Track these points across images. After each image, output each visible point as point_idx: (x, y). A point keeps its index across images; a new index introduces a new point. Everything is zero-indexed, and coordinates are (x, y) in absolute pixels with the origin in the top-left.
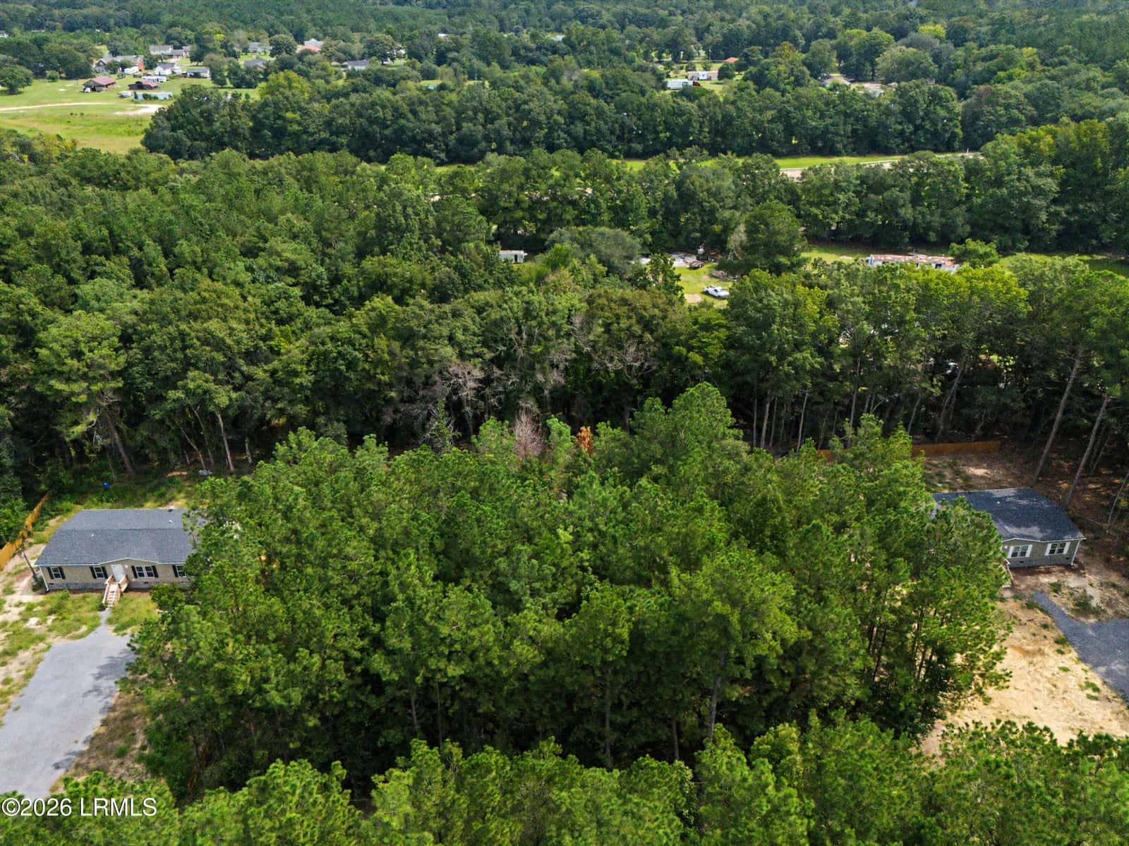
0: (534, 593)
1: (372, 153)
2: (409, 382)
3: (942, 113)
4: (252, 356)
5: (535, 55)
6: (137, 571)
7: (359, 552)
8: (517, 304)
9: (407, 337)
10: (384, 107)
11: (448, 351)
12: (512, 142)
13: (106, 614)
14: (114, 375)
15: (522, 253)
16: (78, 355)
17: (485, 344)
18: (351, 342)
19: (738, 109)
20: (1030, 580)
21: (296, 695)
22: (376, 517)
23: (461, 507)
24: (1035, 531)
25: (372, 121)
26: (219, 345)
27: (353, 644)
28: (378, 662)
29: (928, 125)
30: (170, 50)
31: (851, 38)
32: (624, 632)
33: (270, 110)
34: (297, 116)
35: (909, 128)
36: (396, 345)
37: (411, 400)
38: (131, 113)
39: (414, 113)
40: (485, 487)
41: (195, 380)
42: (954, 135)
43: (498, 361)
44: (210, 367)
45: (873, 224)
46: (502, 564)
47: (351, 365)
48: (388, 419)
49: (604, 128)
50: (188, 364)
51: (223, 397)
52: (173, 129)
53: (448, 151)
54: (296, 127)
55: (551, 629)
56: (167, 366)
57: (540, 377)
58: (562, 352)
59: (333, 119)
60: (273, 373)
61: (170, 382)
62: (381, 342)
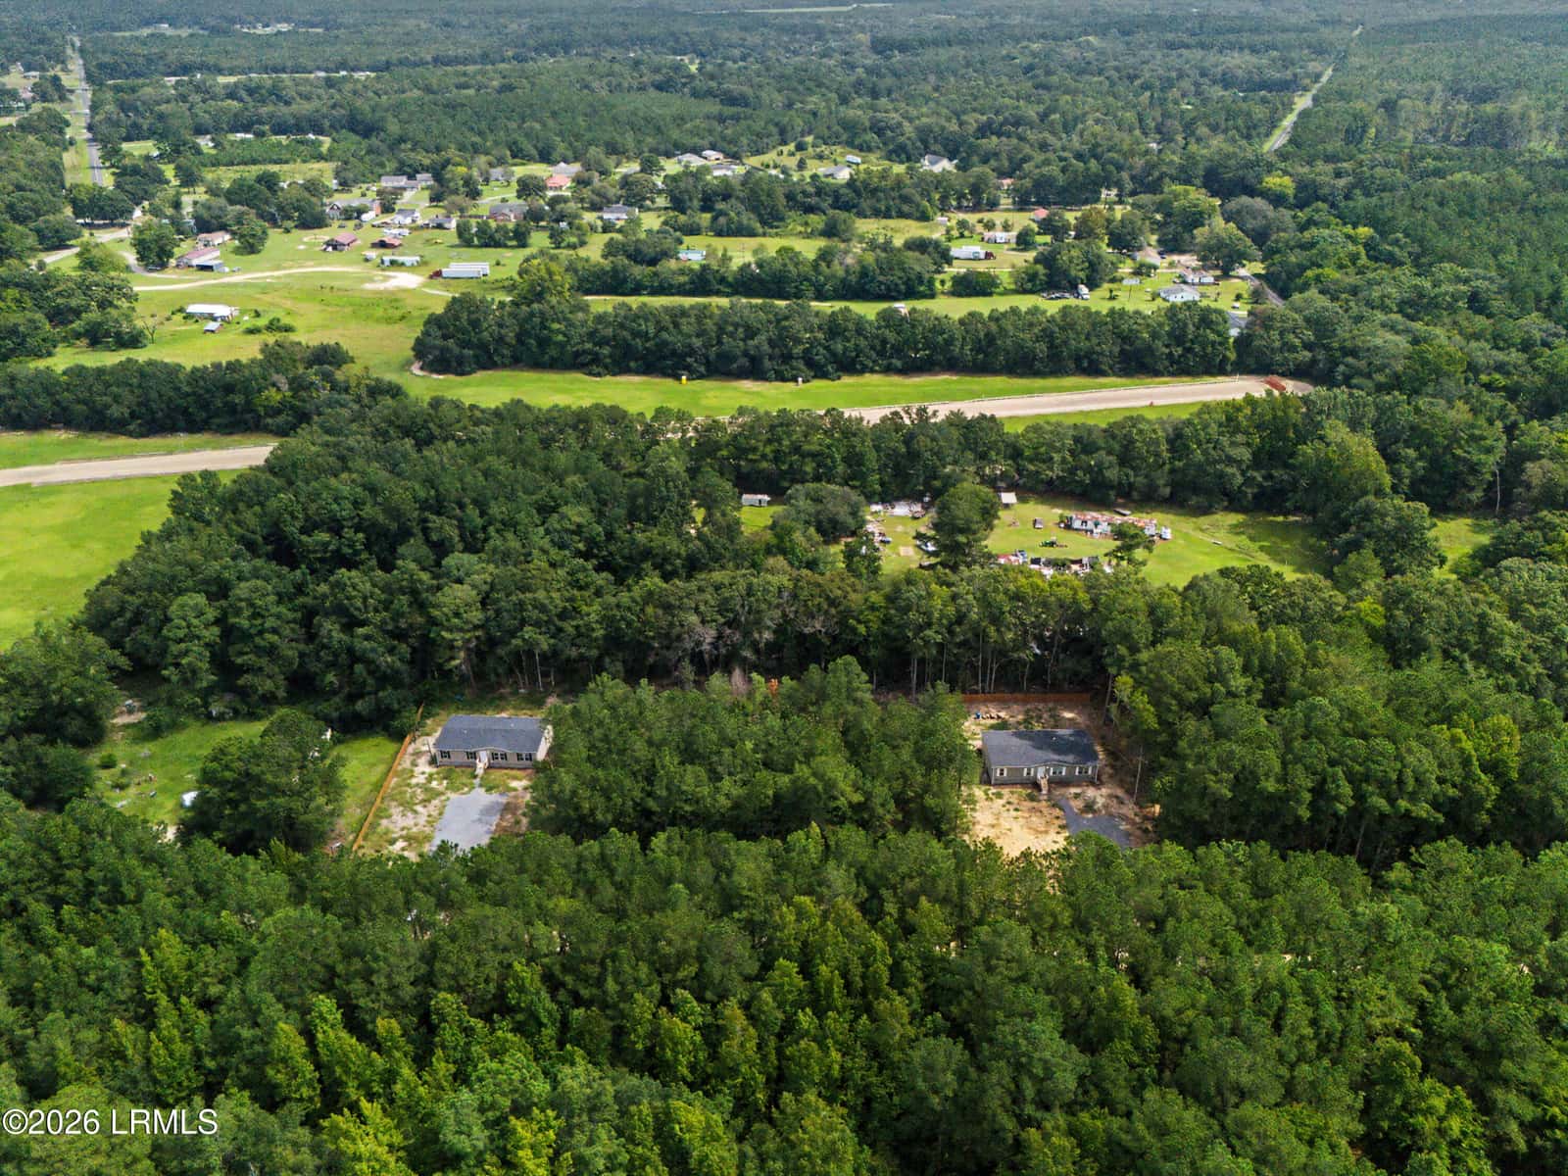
0: (730, 774)
1: (632, 364)
2: (667, 635)
3: (1212, 336)
4: (563, 615)
5: (813, 201)
6: (494, 756)
7: (640, 748)
8: (742, 585)
9: (668, 608)
10: (646, 320)
11: (694, 619)
12: (771, 358)
13: (477, 781)
14: (476, 627)
15: (766, 498)
16: (457, 615)
17: (720, 612)
18: (629, 609)
19: (1001, 328)
20: (1062, 791)
21: (610, 817)
22: (649, 728)
23: (695, 726)
24: (1070, 758)
25: (636, 334)
26: (543, 608)
27: (637, 794)
28: (651, 804)
29: (1197, 348)
30: (403, 181)
31: (1176, 196)
32: (770, 793)
33: (537, 320)
34: (562, 327)
35: (1178, 351)
36: (660, 612)
37: (668, 648)
38: (381, 286)
39: (676, 325)
40: (708, 716)
41: (528, 632)
42: (1225, 358)
43: (729, 624)
44: (537, 624)
45: (1081, 482)
46: (715, 758)
47: (629, 624)
48: (651, 660)
49: (863, 343)
50: (523, 622)
51: (544, 643)
52: (445, 337)
53: (708, 364)
54: (560, 338)
55: (737, 791)
56: (509, 622)
57: (756, 635)
58: (771, 618)
59: (596, 331)
60: (577, 627)
61: (513, 634)
62: (650, 610)
